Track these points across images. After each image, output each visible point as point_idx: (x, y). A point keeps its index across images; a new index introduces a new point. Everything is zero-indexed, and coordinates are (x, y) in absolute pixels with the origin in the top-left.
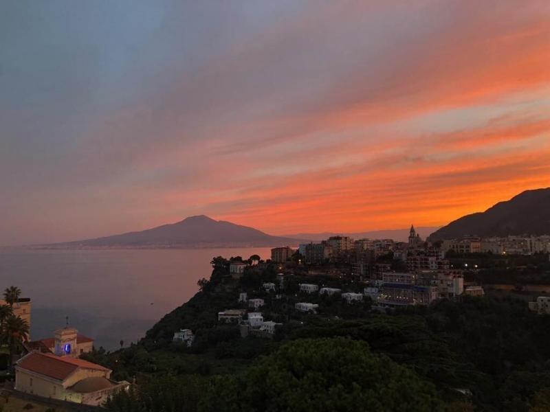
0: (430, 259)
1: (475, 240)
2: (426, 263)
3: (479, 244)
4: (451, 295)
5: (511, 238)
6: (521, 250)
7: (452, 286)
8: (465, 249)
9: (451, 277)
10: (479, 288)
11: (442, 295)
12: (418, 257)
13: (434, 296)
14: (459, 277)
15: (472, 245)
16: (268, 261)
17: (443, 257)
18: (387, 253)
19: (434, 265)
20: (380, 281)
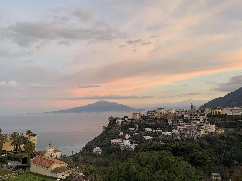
0: (200, 117)
1: (219, 109)
2: (199, 119)
3: (221, 111)
4: (210, 132)
5: (235, 108)
6: (240, 113)
7: (210, 128)
8: (215, 113)
9: (209, 125)
10: (222, 129)
11: (206, 133)
12: (195, 117)
13: (202, 133)
14: (213, 125)
15: (218, 111)
16: (131, 119)
17: (205, 116)
18: (181, 115)
19: (202, 120)
20: (178, 127)
